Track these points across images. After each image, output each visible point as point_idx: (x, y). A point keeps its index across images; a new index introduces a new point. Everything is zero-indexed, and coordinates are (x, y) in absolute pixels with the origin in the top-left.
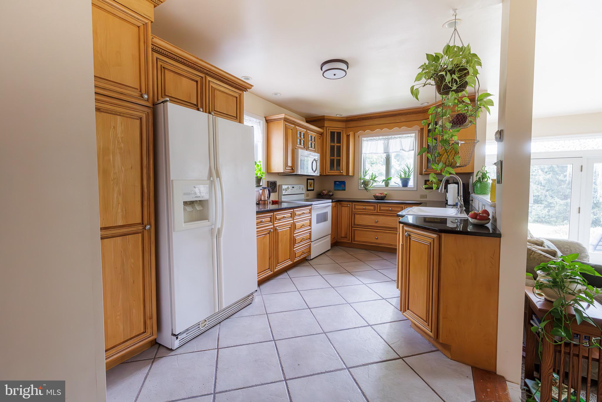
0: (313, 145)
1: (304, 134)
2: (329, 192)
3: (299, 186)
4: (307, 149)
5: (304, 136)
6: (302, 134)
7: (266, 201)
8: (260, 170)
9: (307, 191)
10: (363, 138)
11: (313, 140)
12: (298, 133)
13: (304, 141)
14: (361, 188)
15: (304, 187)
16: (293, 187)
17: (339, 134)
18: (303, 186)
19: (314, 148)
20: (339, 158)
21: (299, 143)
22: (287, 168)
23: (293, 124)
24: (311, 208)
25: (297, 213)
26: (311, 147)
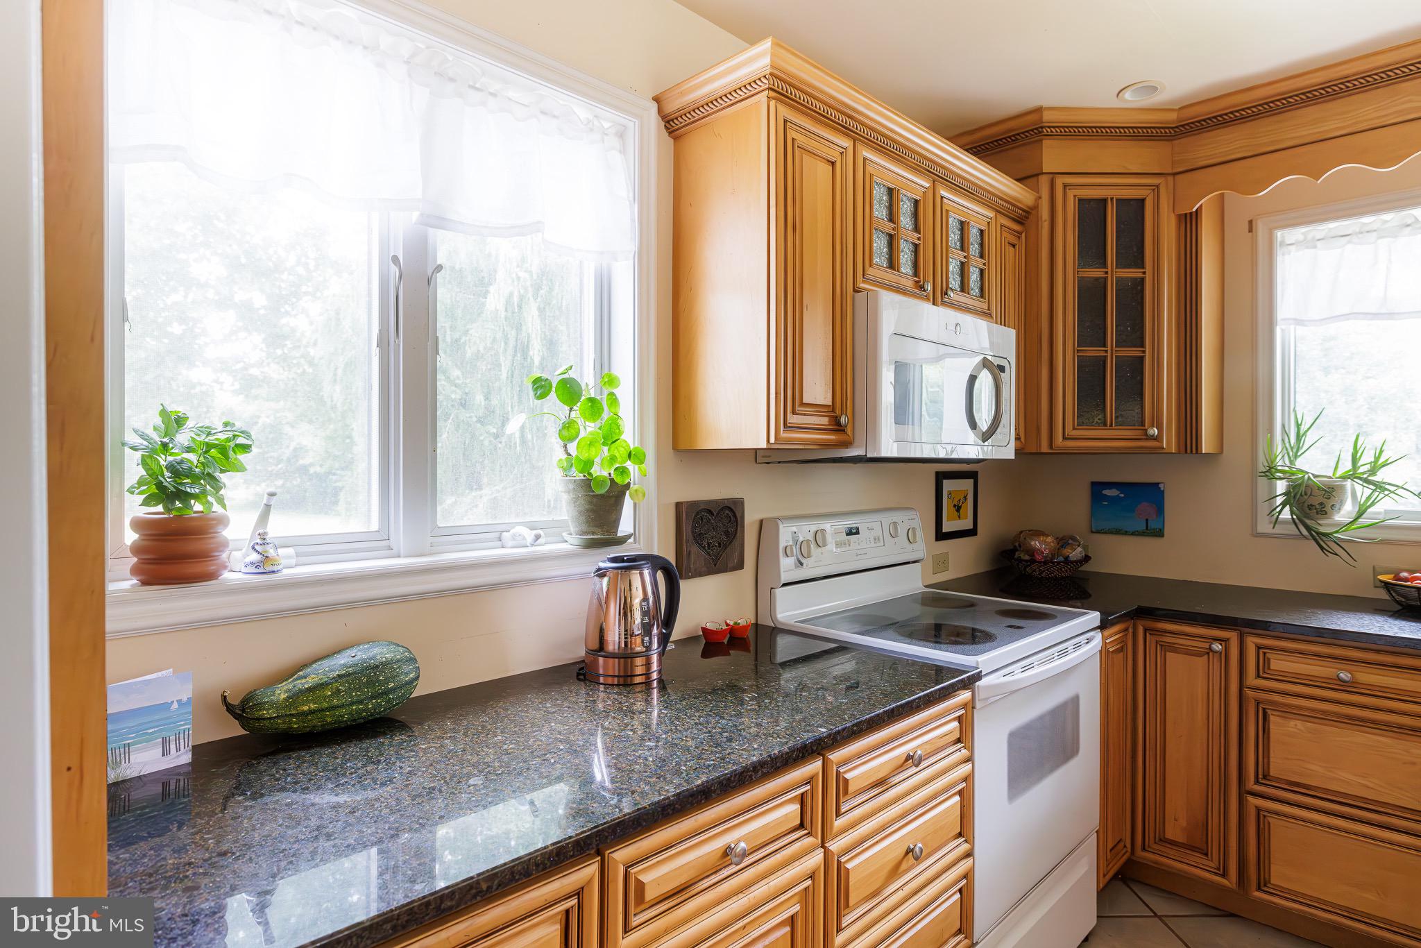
0: (974, 277)
1: (916, 202)
2: (1064, 541)
3: (887, 518)
4: (939, 297)
5: (915, 214)
6: (905, 208)
7: (639, 661)
8: (610, 438)
9: (937, 539)
10: (1279, 234)
11: (974, 249)
12: (879, 194)
13: (916, 246)
14: (1279, 529)
15: (917, 524)
16: (853, 532)
17: (1133, 211)
18: (911, 514)
19: (982, 296)
20: (1134, 352)
21: (880, 259)
22: (793, 419)
23: (845, 130)
24: (969, 706)
25: (857, 774)
26: (964, 288)
